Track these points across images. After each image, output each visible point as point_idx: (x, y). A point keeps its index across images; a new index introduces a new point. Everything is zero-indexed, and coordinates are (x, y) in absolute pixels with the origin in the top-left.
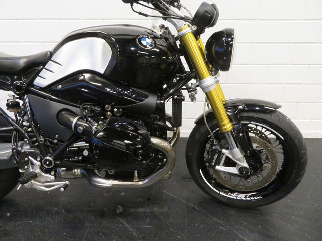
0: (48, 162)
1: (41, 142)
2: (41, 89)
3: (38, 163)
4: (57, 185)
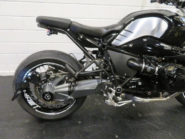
0: (119, 90)
1: (117, 78)
2: (117, 47)
3: (114, 91)
4: (125, 103)
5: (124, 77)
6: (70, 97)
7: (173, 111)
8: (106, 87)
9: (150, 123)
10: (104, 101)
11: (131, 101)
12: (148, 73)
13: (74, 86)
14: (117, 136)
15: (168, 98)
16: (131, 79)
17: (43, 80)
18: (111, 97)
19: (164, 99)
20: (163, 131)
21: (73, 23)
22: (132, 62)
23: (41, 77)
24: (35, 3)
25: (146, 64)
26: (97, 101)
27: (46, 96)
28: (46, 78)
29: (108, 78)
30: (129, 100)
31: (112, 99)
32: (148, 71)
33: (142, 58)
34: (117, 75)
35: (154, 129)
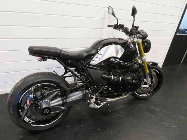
0: (97, 96)
1: (95, 88)
2: (93, 66)
3: (95, 97)
4: (102, 104)
5: (100, 86)
6: (63, 108)
7: (130, 103)
8: (89, 95)
9: (117, 115)
10: (89, 105)
11: (106, 102)
12: (115, 82)
13: (66, 99)
14: (99, 129)
15: (127, 95)
16: (104, 87)
17: (39, 99)
18: (93, 102)
19: (125, 96)
20: (126, 118)
21: (62, 52)
22: (104, 75)
23: (37, 97)
24: (9, 26)
25: (114, 76)
26: (77, 106)
27: (45, 111)
28: (41, 96)
29: (90, 89)
30: (105, 102)
31: (94, 103)
32: (116, 81)
33: (110, 72)
34: (95, 85)
35: (121, 118)
